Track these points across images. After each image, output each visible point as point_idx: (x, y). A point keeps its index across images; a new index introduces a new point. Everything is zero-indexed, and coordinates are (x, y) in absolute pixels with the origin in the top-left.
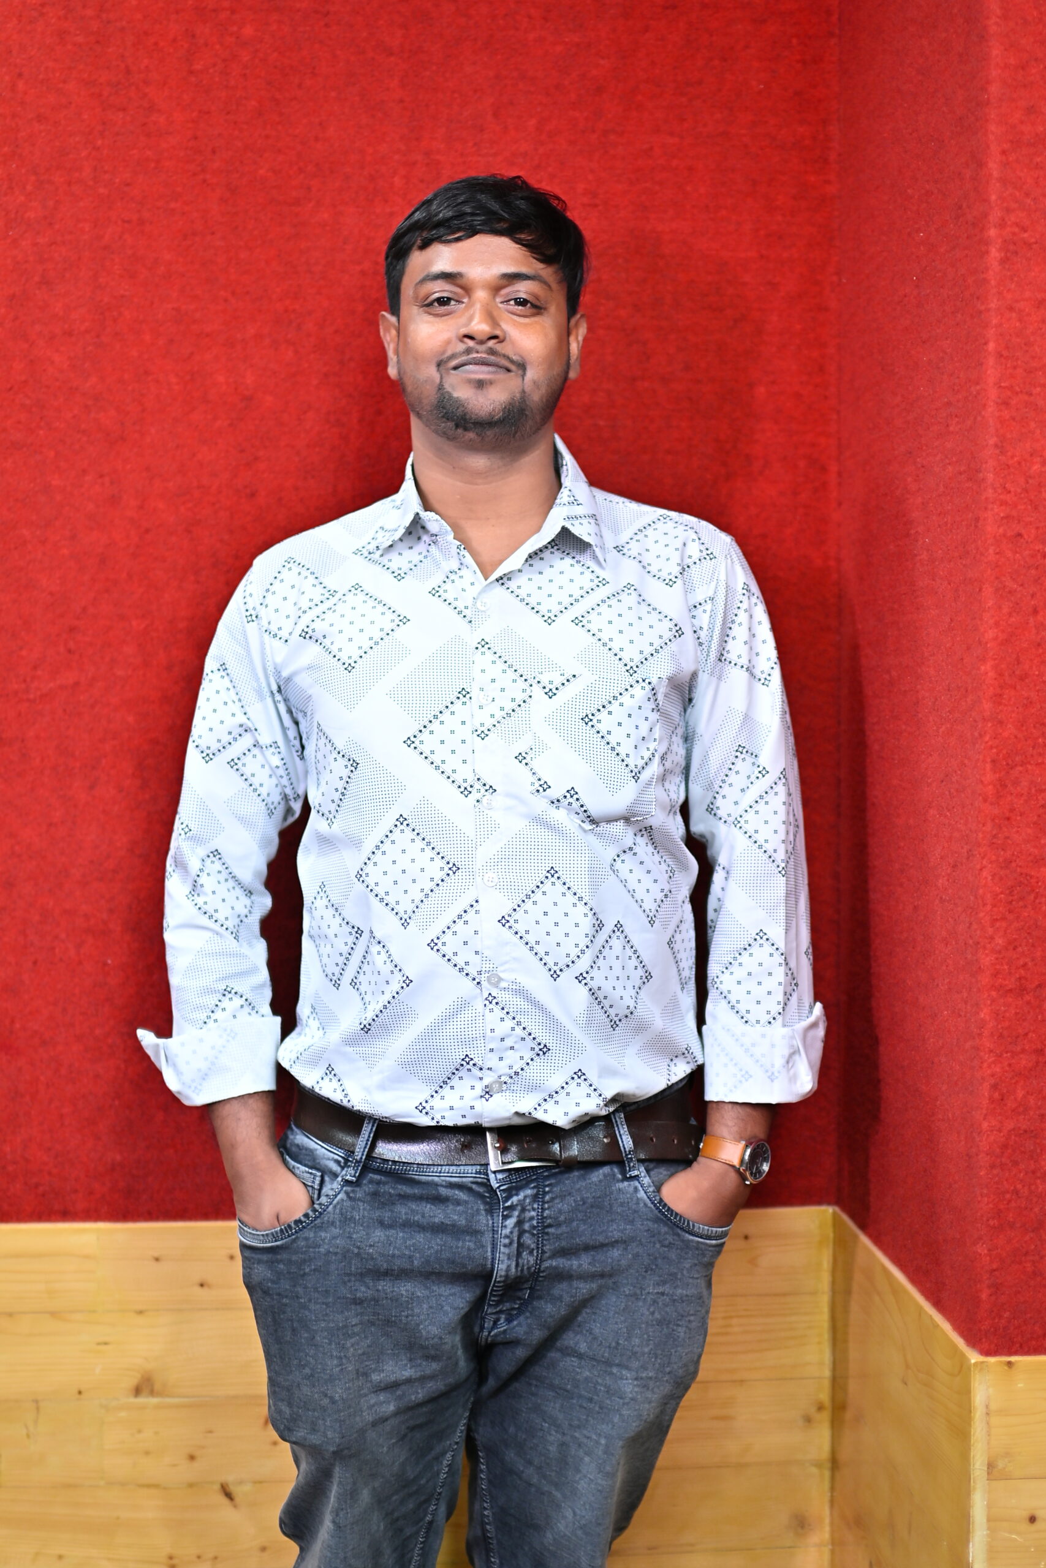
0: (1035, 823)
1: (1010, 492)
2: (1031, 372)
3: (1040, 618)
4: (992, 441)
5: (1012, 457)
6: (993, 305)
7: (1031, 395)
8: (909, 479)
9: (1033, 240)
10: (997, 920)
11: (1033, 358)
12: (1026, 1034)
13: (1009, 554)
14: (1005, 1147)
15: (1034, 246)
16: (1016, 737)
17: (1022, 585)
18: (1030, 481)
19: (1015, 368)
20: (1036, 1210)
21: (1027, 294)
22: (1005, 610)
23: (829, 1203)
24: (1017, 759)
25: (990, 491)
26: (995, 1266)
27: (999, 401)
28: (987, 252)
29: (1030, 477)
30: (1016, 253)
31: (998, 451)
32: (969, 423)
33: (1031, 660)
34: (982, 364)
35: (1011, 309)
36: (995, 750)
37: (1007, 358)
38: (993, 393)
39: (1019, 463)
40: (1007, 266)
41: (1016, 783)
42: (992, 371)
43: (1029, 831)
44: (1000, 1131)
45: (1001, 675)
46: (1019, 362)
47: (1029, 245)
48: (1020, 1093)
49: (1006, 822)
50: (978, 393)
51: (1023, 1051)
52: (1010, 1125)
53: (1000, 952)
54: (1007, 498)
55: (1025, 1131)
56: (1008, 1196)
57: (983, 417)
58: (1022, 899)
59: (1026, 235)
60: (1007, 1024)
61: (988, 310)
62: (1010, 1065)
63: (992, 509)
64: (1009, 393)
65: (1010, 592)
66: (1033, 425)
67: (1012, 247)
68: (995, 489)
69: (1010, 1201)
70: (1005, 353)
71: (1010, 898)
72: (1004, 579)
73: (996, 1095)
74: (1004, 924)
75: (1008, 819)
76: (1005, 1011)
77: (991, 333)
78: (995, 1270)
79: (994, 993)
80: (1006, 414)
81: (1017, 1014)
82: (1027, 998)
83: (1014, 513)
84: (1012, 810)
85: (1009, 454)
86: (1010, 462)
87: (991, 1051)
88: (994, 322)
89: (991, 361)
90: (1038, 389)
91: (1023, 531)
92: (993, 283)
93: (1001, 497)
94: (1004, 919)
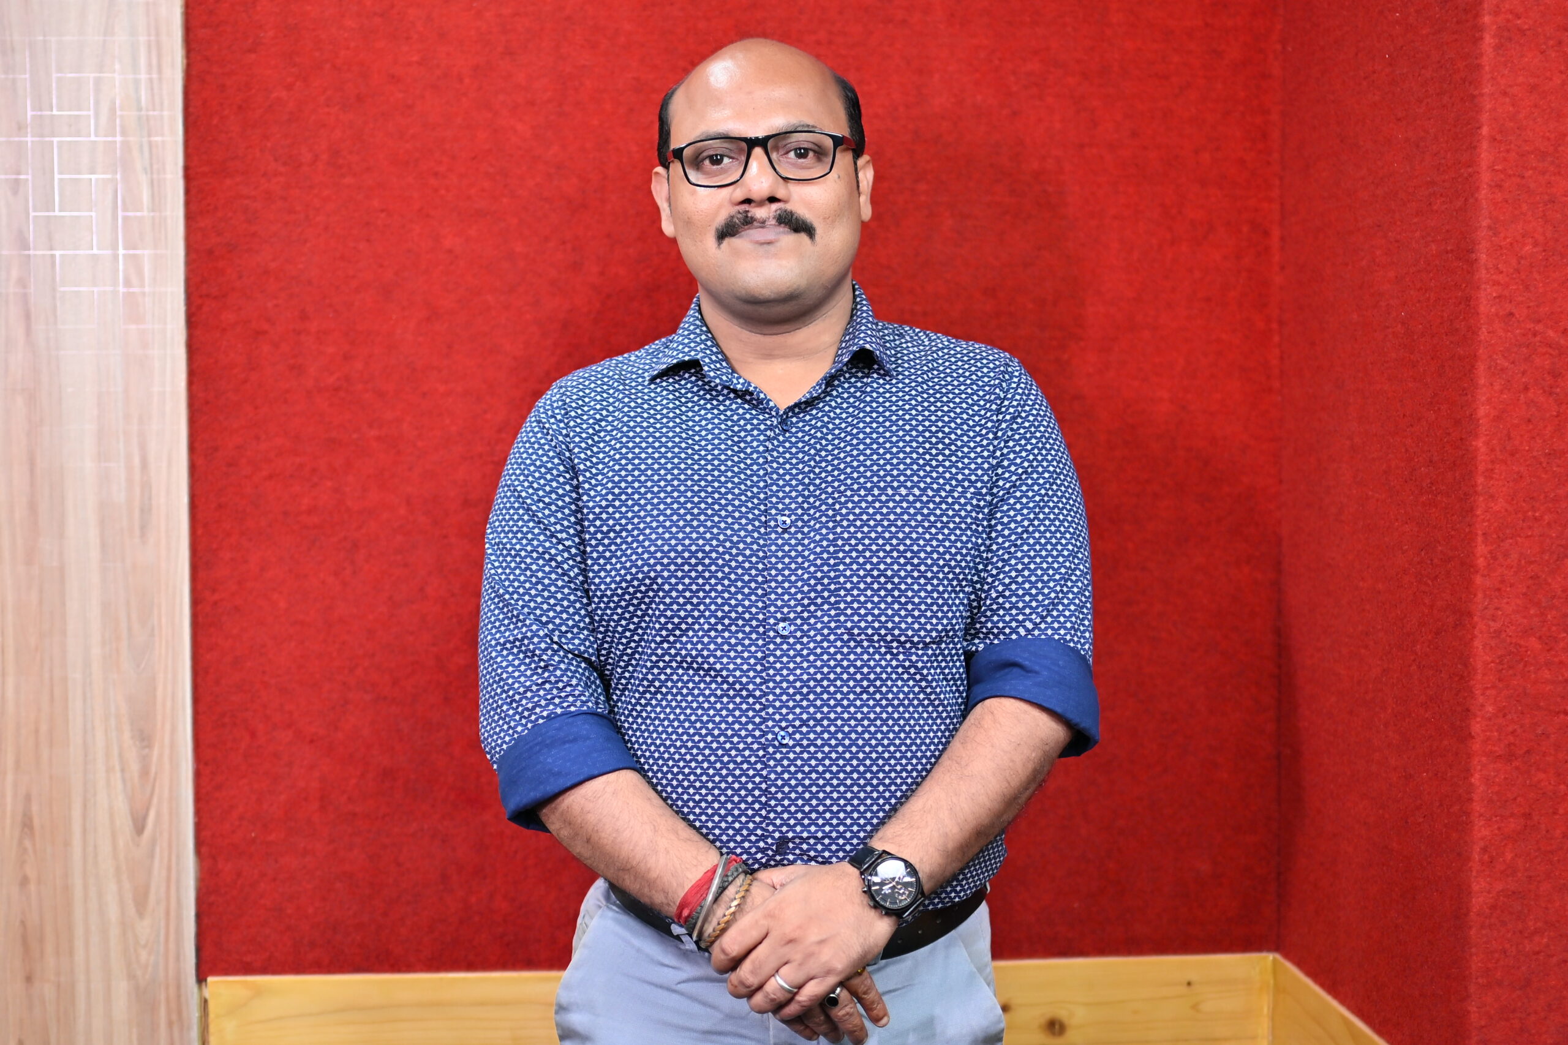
0: (1525, 594)
1: (1502, 272)
2: (1523, 155)
3: (1530, 394)
4: (1485, 223)
5: (1505, 238)
6: (1486, 90)
7: (1523, 177)
8: (1378, 253)
9: (1526, 27)
10: (1487, 688)
11: (1526, 141)
12: (1515, 799)
13: (1501, 333)
14: (1493, 907)
15: (1528, 33)
16: (1506, 510)
17: (1513, 363)
18: (1523, 262)
19: (1508, 151)
20: (1523, 968)
21: (1521, 79)
22: (1497, 387)
23: (1269, 949)
24: (1508, 531)
25: (1484, 272)
26: (1483, 1023)
27: (1493, 184)
28: (1482, 38)
29: (1522, 257)
30: (1510, 39)
31: (1491, 233)
32: (1459, 203)
33: (1521, 436)
34: (1475, 148)
35: (1505, 94)
36: (1486, 524)
37: (1500, 142)
38: (1485, 177)
39: (1511, 244)
40: (1501, 52)
41: (1506, 555)
42: (1485, 154)
43: (1519, 602)
44: (1489, 892)
45: (1493, 450)
46: (1512, 146)
47: (1522, 32)
48: (1509, 856)
49: (1497, 593)
50: (1470, 175)
51: (1512, 815)
52: (1499, 886)
53: (1490, 719)
54: (1500, 278)
55: (1514, 893)
56: (1496, 955)
57: (1477, 200)
58: (1511, 667)
59: (1519, 22)
60: (1497, 788)
61: (1482, 95)
62: (1499, 829)
63: (1485, 290)
64: (1502, 176)
65: (1502, 370)
66: (1525, 207)
67: (1506, 34)
68: (1487, 269)
69: (1498, 960)
70: (1499, 137)
71: (1501, 667)
72: (1495, 356)
73: (1486, 857)
74: (1494, 692)
75: (1499, 590)
76: (1495, 776)
77: (1485, 117)
78: (1483, 1027)
79: (1484, 759)
80: (1499, 196)
81: (1506, 778)
82: (1516, 763)
83: (1506, 293)
84: (1502, 582)
85: (1502, 235)
86: (1502, 244)
87: (1481, 815)
88: (1488, 107)
89: (1485, 145)
90: (1530, 172)
91: (1514, 311)
92: (1487, 68)
93: (1494, 277)
94: (1494, 687)
